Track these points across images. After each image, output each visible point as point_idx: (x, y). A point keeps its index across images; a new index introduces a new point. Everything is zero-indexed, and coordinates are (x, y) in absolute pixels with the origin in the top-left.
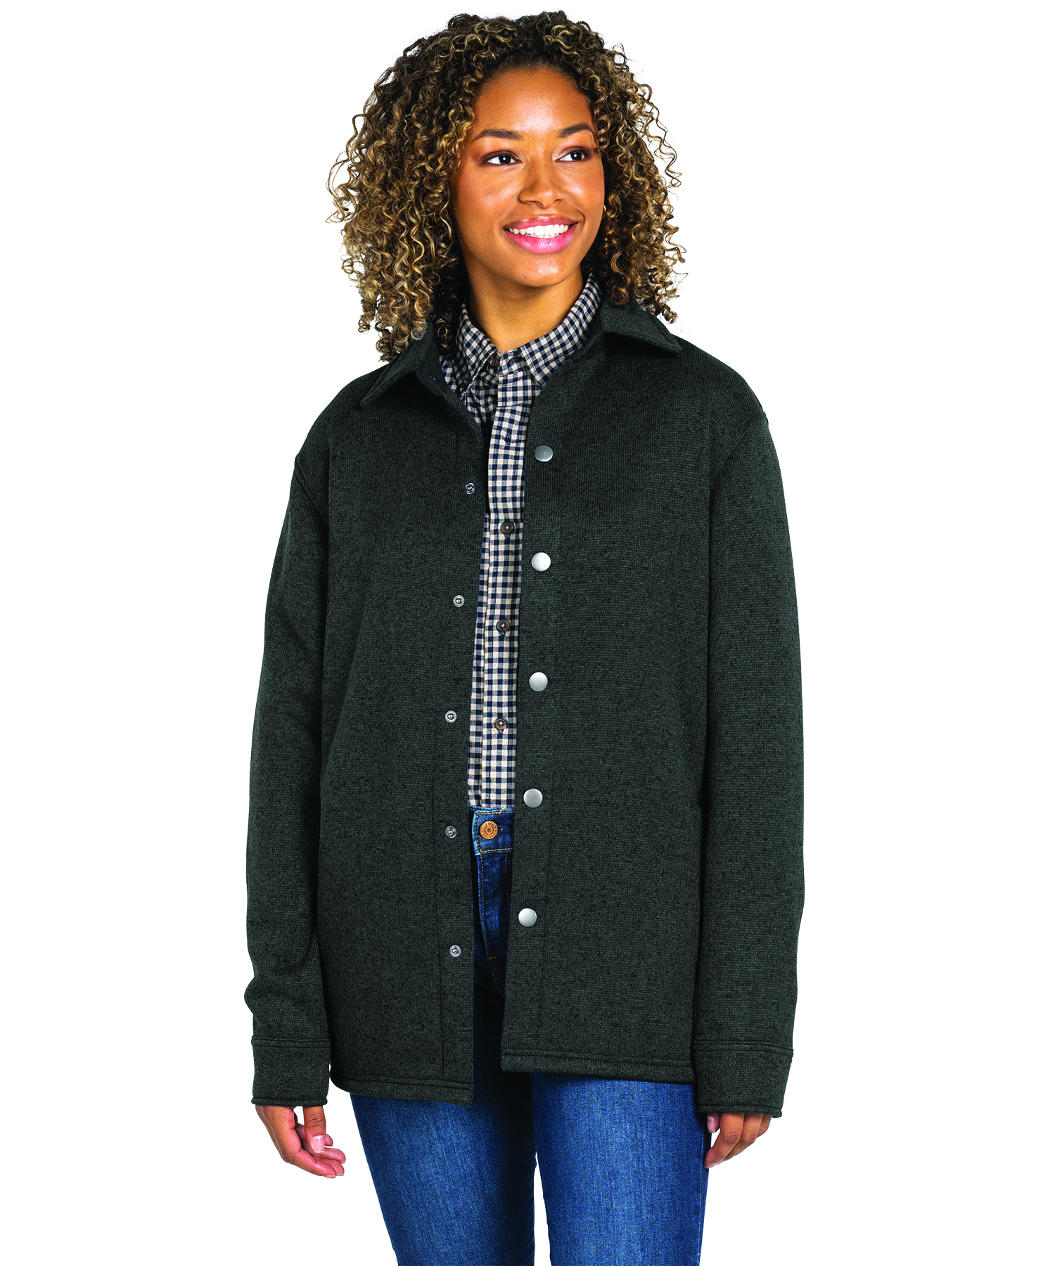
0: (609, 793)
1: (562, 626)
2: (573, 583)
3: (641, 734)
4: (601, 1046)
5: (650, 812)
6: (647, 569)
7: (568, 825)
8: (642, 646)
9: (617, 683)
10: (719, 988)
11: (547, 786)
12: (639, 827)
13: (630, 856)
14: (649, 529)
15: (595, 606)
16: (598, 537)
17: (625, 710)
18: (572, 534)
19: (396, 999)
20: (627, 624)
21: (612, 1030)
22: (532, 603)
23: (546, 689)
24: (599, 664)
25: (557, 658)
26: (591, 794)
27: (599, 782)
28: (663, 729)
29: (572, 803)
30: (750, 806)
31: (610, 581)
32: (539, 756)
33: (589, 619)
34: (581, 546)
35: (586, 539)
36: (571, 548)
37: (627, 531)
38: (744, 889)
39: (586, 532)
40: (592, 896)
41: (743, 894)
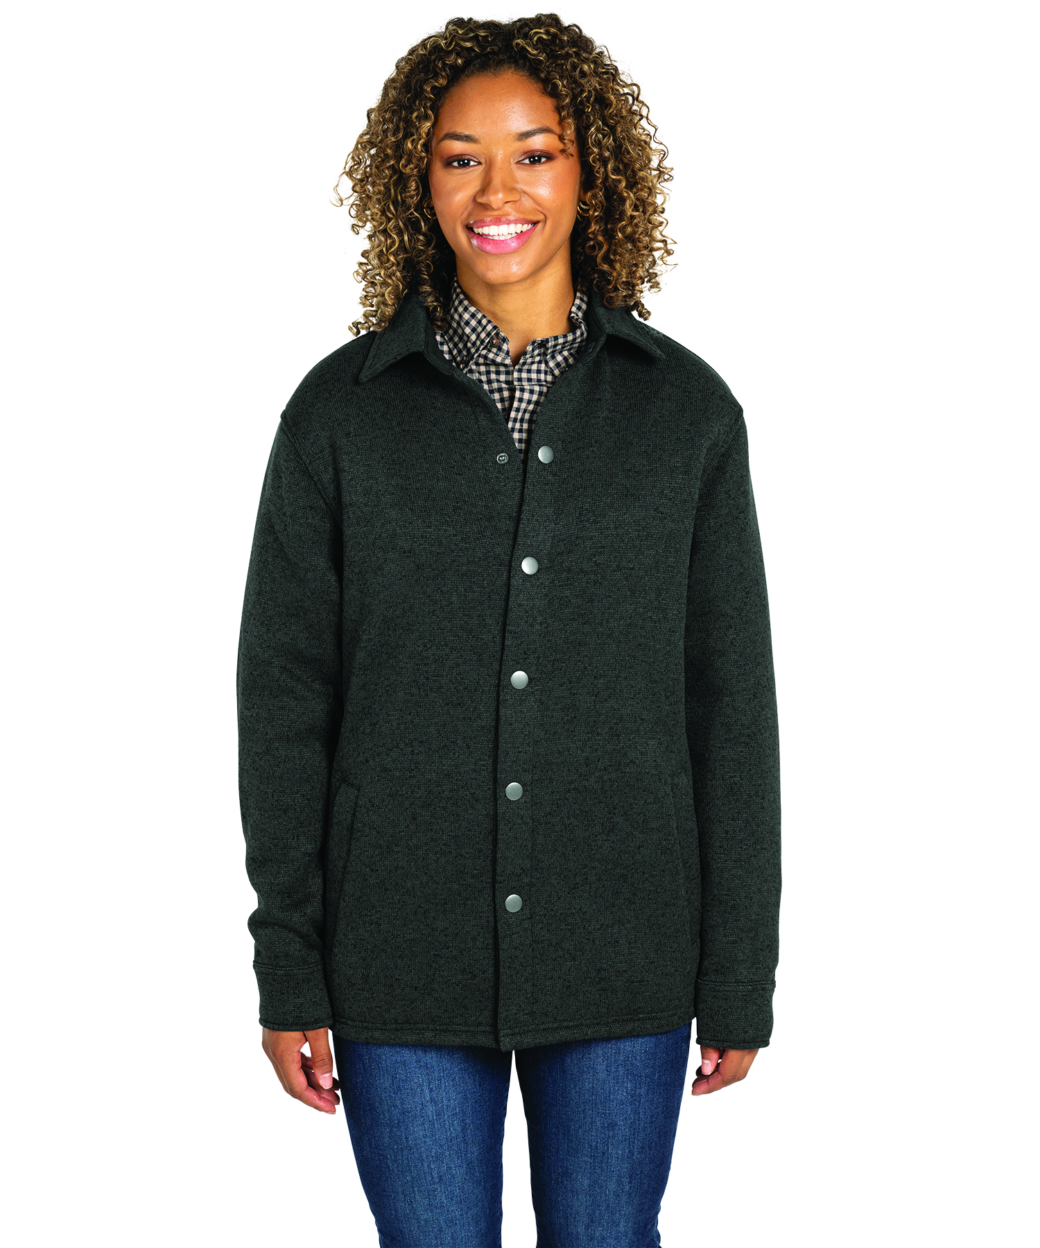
0: (587, 780)
1: (547, 627)
2: (560, 586)
3: (616, 723)
4: (592, 1011)
5: (625, 793)
6: (632, 569)
7: (550, 814)
8: (620, 642)
9: (595, 677)
10: (725, 936)
11: (528, 778)
12: (615, 808)
13: (608, 835)
14: (639, 531)
15: (579, 607)
16: (588, 543)
17: (602, 702)
18: (564, 540)
19: (448, 949)
20: (608, 622)
21: (600, 995)
22: (520, 605)
23: (527, 687)
24: (580, 661)
25: (539, 658)
26: (570, 783)
27: (578, 771)
28: (635, 717)
29: (553, 793)
30: (750, 770)
31: (595, 582)
32: (521, 752)
33: (574, 619)
34: (570, 552)
35: (576, 545)
36: (561, 554)
37: (618, 535)
38: (746, 845)
39: (577, 538)
40: (575, 875)
41: (745, 849)
